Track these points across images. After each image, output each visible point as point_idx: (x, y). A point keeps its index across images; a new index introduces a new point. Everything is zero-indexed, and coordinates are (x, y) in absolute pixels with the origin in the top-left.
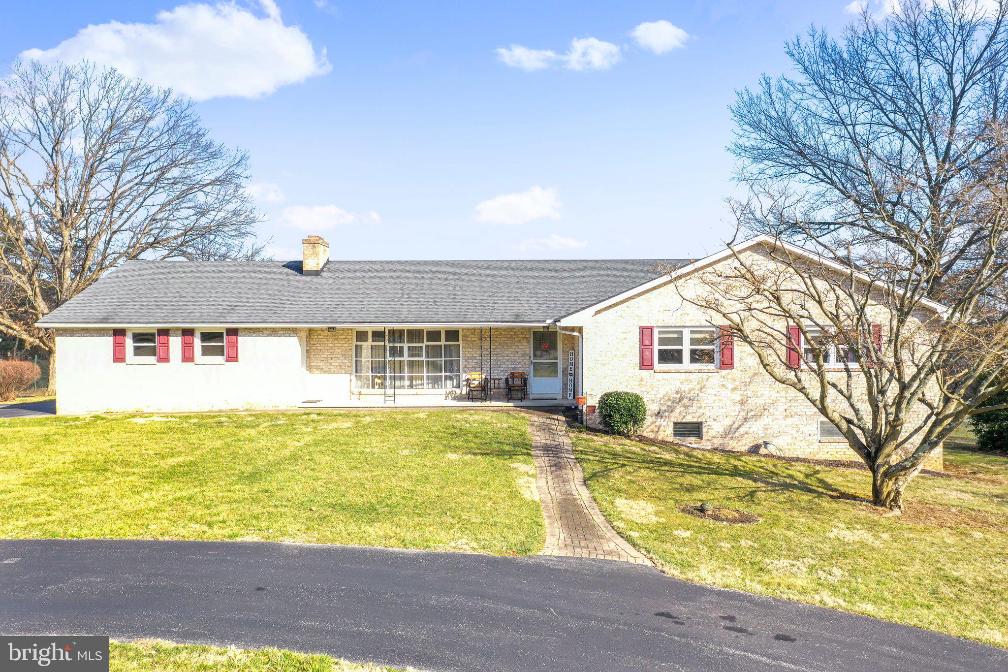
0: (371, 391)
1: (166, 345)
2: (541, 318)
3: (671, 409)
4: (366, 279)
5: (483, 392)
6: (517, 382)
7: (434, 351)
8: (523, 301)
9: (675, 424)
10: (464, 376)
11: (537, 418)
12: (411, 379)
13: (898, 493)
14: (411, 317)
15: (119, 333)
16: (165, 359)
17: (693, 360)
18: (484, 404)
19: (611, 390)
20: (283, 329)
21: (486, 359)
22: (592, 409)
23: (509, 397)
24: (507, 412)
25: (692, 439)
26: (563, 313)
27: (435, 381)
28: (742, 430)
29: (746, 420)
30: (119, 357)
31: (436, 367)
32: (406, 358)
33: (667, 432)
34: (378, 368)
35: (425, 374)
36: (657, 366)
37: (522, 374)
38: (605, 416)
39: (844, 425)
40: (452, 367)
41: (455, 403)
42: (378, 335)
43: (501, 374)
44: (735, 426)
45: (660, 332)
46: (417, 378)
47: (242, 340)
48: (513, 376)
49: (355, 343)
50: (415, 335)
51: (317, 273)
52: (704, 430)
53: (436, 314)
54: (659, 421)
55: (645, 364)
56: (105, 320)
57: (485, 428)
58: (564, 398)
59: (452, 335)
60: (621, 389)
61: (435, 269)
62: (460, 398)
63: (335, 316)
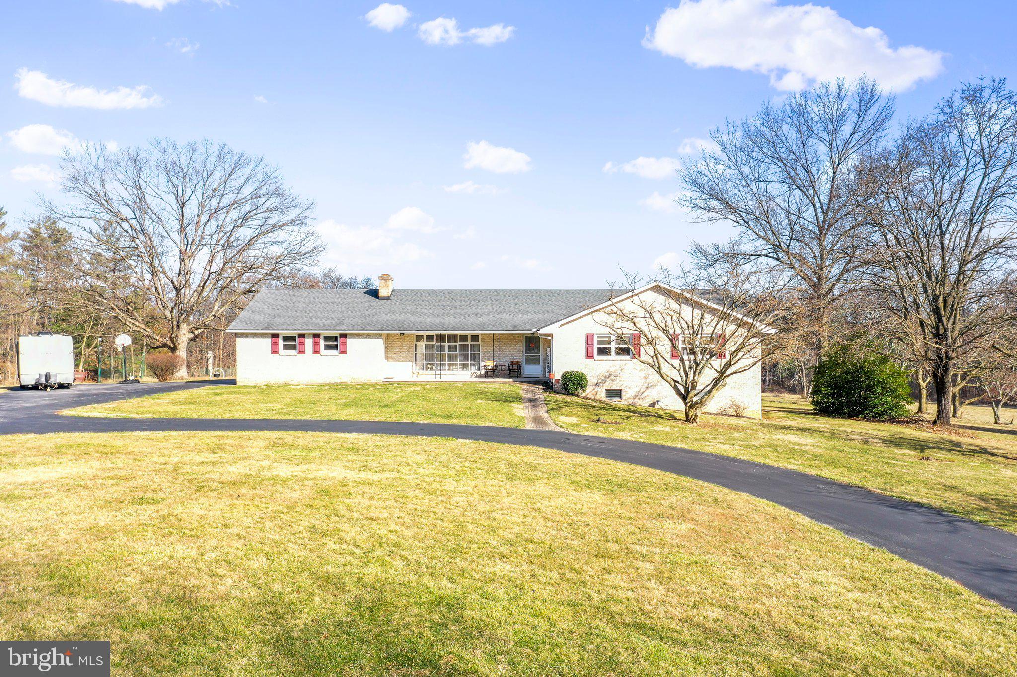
0: (425, 372)
1: (304, 344)
2: (529, 328)
3: (604, 382)
4: (420, 303)
5: (494, 373)
6: (515, 367)
7: (464, 348)
8: (519, 317)
9: (606, 390)
10: (482, 364)
11: (527, 387)
12: (450, 365)
13: (696, 416)
14: (451, 327)
15: (274, 336)
16: (302, 352)
17: (617, 354)
18: (495, 380)
19: (569, 370)
20: (374, 334)
21: (496, 353)
22: (558, 381)
23: (510, 376)
24: (509, 384)
25: (616, 399)
26: (543, 325)
27: (465, 366)
28: (645, 394)
29: (647, 388)
30: (275, 351)
31: (466, 357)
32: (447, 352)
33: (602, 395)
34: (429, 358)
35: (458, 362)
36: (596, 356)
37: (518, 362)
38: (564, 384)
39: (673, 383)
40: (475, 358)
41: (477, 379)
42: (429, 338)
43: (505, 361)
44: (641, 392)
45: (598, 337)
46: (453, 364)
47: (349, 341)
48: (513, 363)
49: (415, 342)
50: (452, 338)
51: (388, 298)
52: (623, 394)
53: (466, 325)
54: (597, 389)
55: (589, 356)
56: (267, 328)
57: (496, 391)
58: (544, 376)
59: (475, 338)
60: (574, 370)
61: (463, 296)
62: (480, 377)
63: (405, 326)
